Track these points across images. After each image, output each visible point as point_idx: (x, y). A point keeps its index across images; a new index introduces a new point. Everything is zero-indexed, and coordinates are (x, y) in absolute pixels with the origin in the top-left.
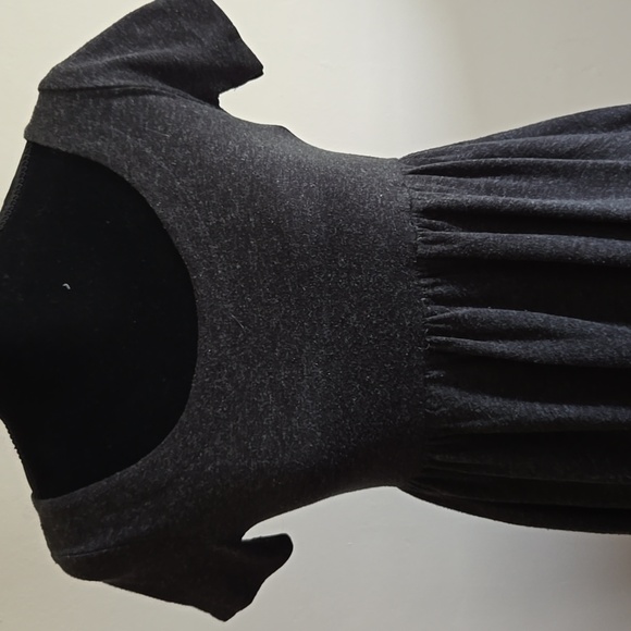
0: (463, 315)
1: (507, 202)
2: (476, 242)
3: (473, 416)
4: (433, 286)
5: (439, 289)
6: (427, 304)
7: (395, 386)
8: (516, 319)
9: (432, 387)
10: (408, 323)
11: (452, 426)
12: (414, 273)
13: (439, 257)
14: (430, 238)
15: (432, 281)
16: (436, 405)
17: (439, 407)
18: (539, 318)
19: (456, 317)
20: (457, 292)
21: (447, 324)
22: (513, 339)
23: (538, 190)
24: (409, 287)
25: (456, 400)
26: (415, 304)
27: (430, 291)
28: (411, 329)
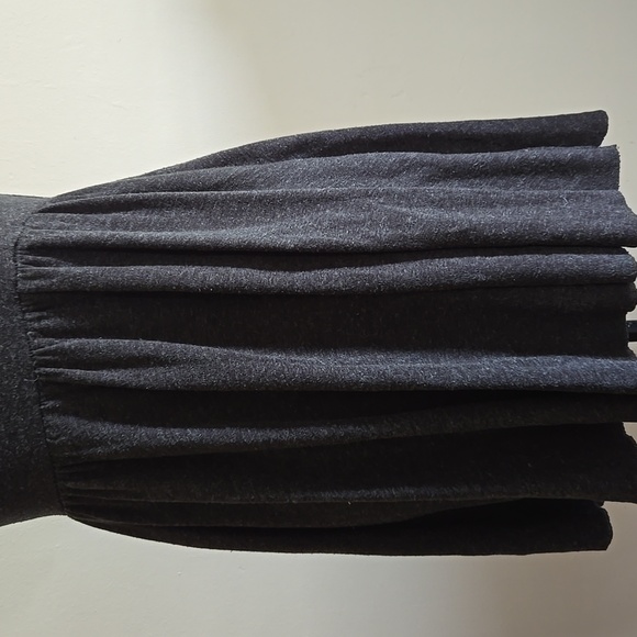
0: (70, 346)
1: (113, 236)
2: (75, 276)
3: (93, 443)
4: (39, 319)
5: (44, 323)
6: (35, 337)
7: (9, 417)
8: (125, 348)
9: (49, 417)
10: (13, 357)
11: (75, 454)
12: (16, 308)
13: (38, 292)
14: (29, 274)
15: (37, 314)
16: (55, 435)
17: (58, 436)
18: (149, 346)
19: (62, 349)
20: (65, 324)
21: (54, 356)
22: (126, 368)
23: (168, 223)
24: (12, 322)
25: (74, 429)
26: (21, 338)
27: (36, 325)
28: (18, 363)
